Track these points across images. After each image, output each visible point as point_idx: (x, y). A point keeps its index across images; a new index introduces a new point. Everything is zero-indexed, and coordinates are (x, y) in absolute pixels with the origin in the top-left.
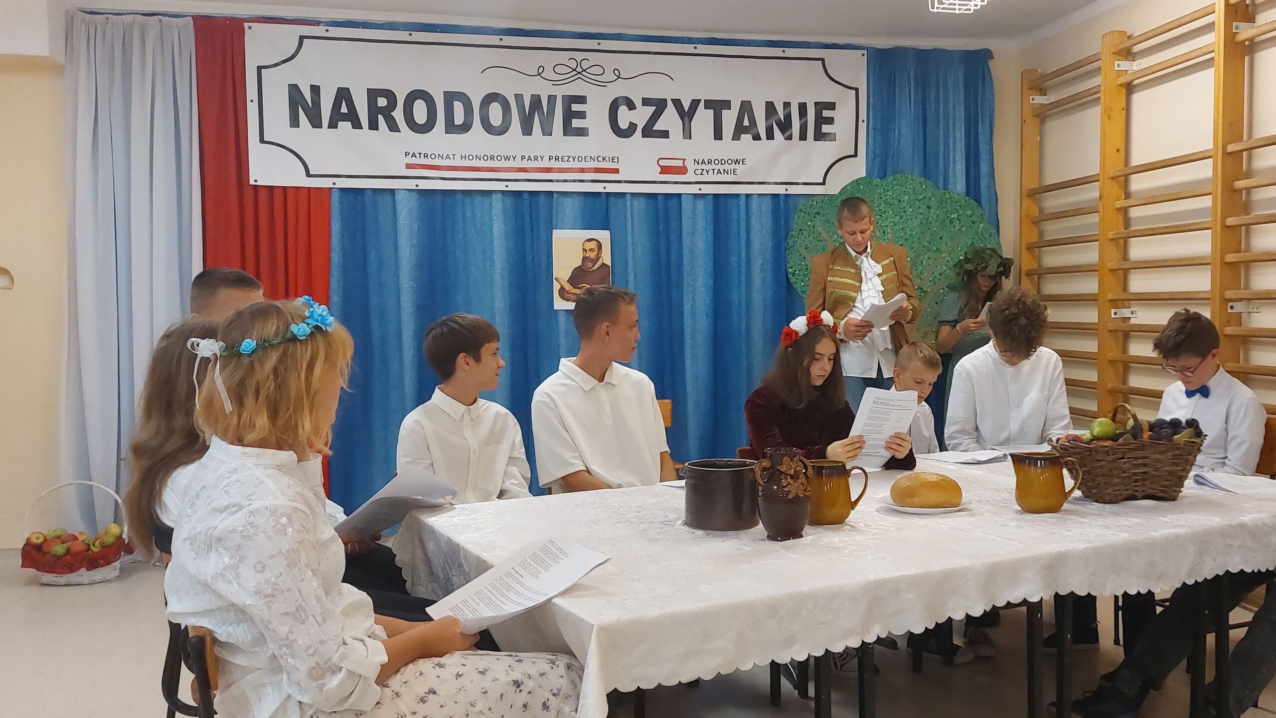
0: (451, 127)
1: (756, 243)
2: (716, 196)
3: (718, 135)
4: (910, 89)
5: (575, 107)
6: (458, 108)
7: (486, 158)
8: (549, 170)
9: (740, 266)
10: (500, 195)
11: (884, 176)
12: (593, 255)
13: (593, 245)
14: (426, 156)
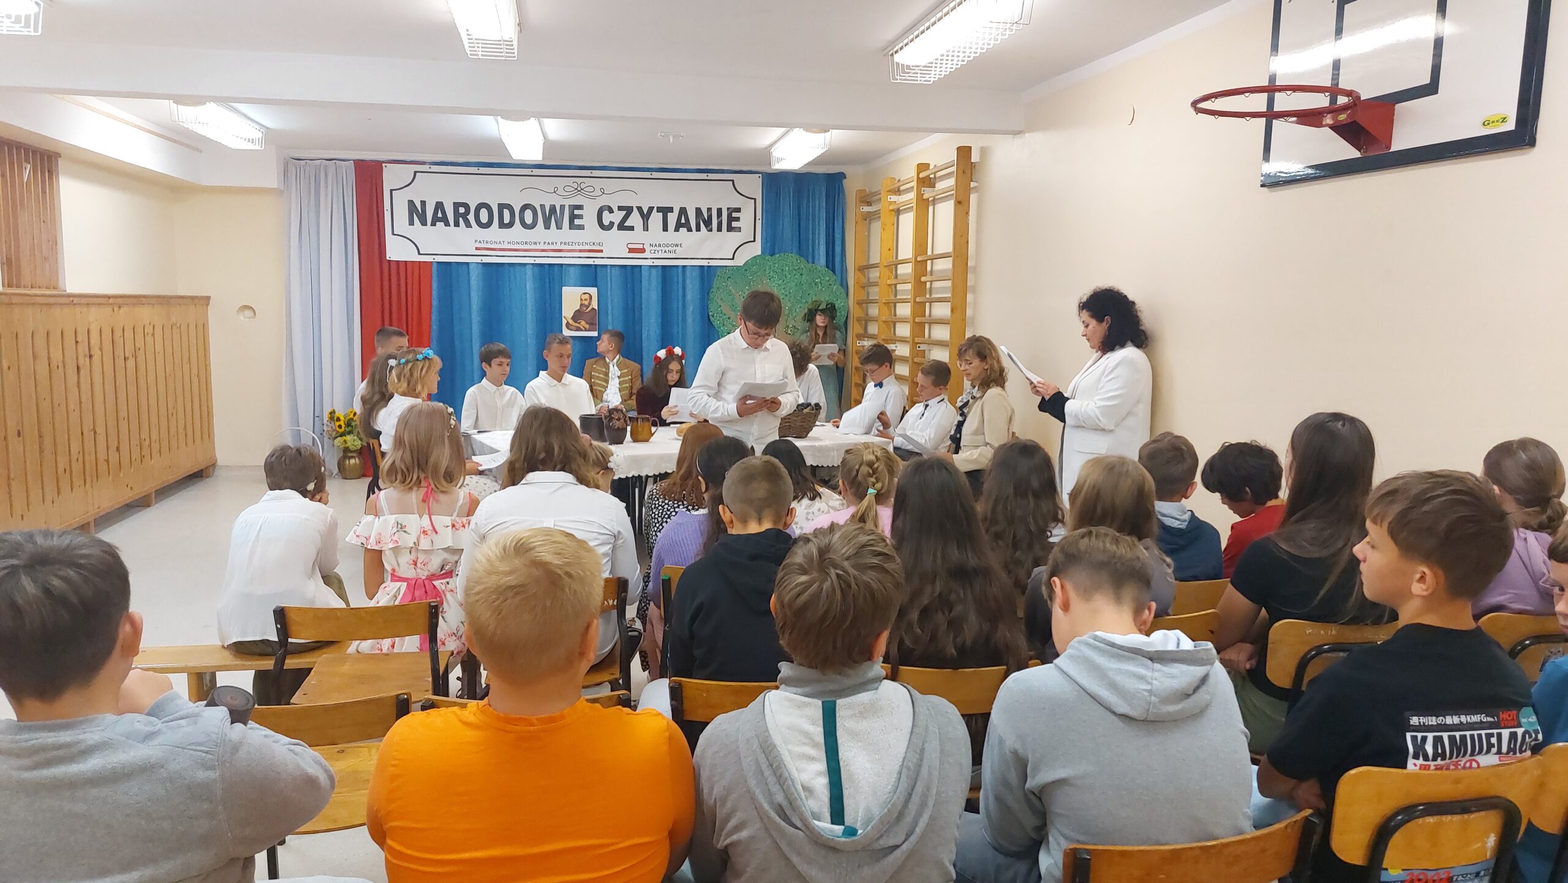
0: (502, 225)
1: (689, 297)
2: (664, 267)
3: (665, 229)
4: (790, 199)
5: (576, 212)
6: (506, 213)
7: (522, 243)
8: (560, 251)
9: (678, 309)
10: (531, 266)
11: (772, 254)
12: (586, 303)
13: (587, 296)
14: (487, 242)
